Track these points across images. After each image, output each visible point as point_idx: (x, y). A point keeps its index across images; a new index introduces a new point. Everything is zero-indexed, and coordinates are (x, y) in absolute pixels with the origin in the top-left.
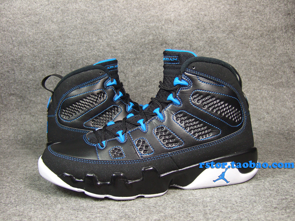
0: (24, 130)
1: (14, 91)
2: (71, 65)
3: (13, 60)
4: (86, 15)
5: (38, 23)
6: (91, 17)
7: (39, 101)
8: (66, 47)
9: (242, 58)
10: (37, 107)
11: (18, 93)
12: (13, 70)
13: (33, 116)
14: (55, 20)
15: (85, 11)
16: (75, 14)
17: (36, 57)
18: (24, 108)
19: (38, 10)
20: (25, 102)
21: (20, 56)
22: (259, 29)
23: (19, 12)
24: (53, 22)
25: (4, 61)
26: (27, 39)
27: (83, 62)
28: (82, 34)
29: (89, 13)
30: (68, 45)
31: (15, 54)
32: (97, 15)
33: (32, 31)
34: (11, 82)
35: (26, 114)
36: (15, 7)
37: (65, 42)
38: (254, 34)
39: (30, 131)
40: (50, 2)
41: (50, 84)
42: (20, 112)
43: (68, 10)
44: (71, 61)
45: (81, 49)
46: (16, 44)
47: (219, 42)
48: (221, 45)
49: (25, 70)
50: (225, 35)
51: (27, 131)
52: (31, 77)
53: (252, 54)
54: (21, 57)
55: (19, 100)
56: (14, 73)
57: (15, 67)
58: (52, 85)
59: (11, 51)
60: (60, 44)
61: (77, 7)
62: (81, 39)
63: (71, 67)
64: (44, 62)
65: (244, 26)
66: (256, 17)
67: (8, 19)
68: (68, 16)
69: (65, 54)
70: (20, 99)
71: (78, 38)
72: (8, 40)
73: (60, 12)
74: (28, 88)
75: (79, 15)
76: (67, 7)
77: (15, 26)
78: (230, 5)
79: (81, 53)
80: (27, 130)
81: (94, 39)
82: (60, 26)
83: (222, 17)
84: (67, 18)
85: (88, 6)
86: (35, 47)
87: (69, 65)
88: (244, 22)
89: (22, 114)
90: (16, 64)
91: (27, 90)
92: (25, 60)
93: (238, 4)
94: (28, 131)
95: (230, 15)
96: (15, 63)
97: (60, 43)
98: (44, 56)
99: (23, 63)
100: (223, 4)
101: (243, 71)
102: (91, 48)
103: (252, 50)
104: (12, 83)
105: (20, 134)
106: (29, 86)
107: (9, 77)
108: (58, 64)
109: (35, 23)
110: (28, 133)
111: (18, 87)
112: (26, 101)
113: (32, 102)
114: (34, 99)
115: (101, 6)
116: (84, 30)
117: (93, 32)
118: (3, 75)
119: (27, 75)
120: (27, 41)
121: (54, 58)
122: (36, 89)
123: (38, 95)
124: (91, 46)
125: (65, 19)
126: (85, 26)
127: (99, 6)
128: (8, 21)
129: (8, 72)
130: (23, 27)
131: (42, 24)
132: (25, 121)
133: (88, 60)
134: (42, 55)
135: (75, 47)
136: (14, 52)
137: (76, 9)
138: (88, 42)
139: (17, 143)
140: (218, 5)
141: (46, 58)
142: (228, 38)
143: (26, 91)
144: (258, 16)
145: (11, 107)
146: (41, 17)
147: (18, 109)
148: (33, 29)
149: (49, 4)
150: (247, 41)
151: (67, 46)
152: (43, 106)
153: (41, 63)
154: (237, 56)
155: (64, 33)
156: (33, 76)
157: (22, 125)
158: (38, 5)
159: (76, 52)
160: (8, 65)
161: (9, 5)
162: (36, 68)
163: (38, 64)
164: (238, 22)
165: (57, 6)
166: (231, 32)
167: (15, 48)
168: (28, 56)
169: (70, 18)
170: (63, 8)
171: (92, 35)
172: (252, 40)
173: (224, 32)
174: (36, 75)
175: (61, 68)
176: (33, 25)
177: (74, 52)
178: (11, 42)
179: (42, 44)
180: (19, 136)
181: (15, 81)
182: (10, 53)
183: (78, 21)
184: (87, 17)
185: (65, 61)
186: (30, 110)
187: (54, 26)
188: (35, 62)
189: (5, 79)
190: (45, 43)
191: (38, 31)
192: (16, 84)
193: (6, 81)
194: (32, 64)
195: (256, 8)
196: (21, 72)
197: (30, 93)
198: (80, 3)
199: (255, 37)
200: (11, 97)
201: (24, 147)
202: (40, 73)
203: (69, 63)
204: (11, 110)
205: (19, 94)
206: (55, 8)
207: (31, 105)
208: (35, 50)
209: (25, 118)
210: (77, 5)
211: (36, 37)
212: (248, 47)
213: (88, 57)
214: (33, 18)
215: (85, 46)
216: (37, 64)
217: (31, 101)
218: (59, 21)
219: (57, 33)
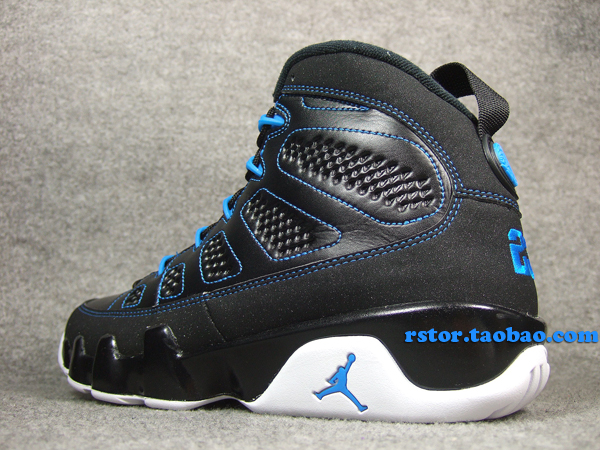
0: (32, 336)
1: (27, 232)
2: (186, 177)
3: (46, 152)
4: (238, 69)
5: (125, 74)
6: (247, 75)
7: (87, 265)
8: (181, 133)
9: (568, 193)
10: (79, 278)
11: (37, 239)
12: (42, 176)
13: (64, 302)
14: (166, 72)
15: (236, 60)
16: (212, 64)
17: (106, 149)
18: (43, 282)
19: (130, 46)
20: (48, 265)
21: (67, 144)
22: (596, 136)
23: (84, 46)
24: (159, 75)
25: (25, 152)
26: (92, 107)
27: (218, 173)
28: (223, 108)
29: (244, 65)
30: (189, 129)
31: (55, 139)
32: (263, 72)
33: (109, 89)
34: (28, 206)
35: (45, 298)
36: (77, 34)
37: (181, 123)
38: (586, 145)
39: (48, 340)
40: (159, 33)
41: (124, 220)
42: (28, 291)
43: (198, 55)
44: (188, 166)
45: (217, 142)
46: (64, 116)
47: (518, 154)
48: (523, 162)
49: (71, 180)
50: (528, 141)
51: (38, 341)
52: (82, 198)
53: (587, 185)
54: (70, 148)
55: (35, 258)
56: (41, 186)
57: (47, 170)
58: (130, 225)
59: (47, 130)
60: (169, 126)
61: (219, 51)
62: (218, 119)
63: (187, 182)
64: (124, 163)
65: (565, 127)
66: (587, 111)
67: (56, 58)
68: (197, 66)
69: (177, 149)
70: (38, 255)
71: (213, 116)
72: (45, 104)
73: (179, 55)
74: (68, 226)
75: (221, 67)
76: (196, 49)
77: (69, 76)
78: (537, 82)
79: (216, 150)
80: (41, 337)
81: (249, 122)
82: (176, 87)
83: (521, 105)
84: (194, 70)
85: (243, 50)
86: (109, 126)
87: (183, 175)
88: (566, 118)
89: (33, 297)
90: (53, 164)
91: (62, 232)
92: (77, 155)
93: (552, 83)
94: (42, 341)
95: (536, 102)
96: (52, 160)
97: (169, 122)
98: (126, 148)
99: (70, 163)
100: (523, 80)
101: (573, 222)
102: (241, 142)
103: (587, 177)
104: (29, 210)
105: (19, 347)
106: (71, 221)
107: (25, 192)
108: (157, 171)
109: (119, 73)
110: (44, 344)
111: (41, 223)
112: (52, 262)
113: (68, 266)
114: (74, 258)
115: (273, 54)
116: (228, 100)
117: (250, 108)
118: (10, 188)
119: (73, 193)
120: (92, 112)
121: (148, 155)
122: (87, 231)
123: (88, 249)
124: (240, 138)
125: (188, 73)
126: (232, 93)
127: (268, 54)
128: (54, 62)
129: (28, 180)
130: (89, 79)
131: (135, 77)
132: (38, 315)
133: (229, 170)
134: (121, 148)
135: (202, 136)
136: (54, 132)
137: (216, 53)
138: (235, 128)
139: (8, 369)
140: (513, 81)
141: (130, 153)
142: (535, 149)
143: (60, 235)
144: (592, 109)
145: (9, 277)
146: (135, 63)
147: (27, 281)
148: (111, 86)
149: (156, 37)
150: (575, 157)
151: (185, 131)
152: (96, 278)
153: (116, 166)
154: (557, 188)
155: (183, 102)
156: (87, 198)
157: (29, 324)
158: (133, 35)
159: (204, 148)
160: (31, 164)
161: (63, 27)
162: (99, 178)
163: (108, 168)
164: (554, 117)
165: (174, 44)
166: (541, 136)
167: (60, 124)
168: (88, 145)
169: (200, 71)
170: (186, 48)
171: (246, 113)
172: (584, 155)
173: (526, 134)
174: (97, 196)
175: (162, 181)
176: (112, 78)
177: (199, 148)
178: (53, 109)
179: (126, 121)
180: (14, 351)
181: (38, 205)
182: (45, 134)
183: (218, 80)
184: (238, 73)
185: (174, 166)
186: (58, 286)
187: (161, 85)
188: (100, 161)
189: (13, 199)
190: (135, 121)
191: (122, 92)
192: (39, 214)
193: (15, 204)
194: (91, 166)
195: (586, 94)
196: (60, 185)
197: (68, 241)
198: (227, 45)
199: (590, 151)
200: (16, 249)
201: (31, 378)
202: (106, 190)
203: (182, 171)
204: (7, 284)
205: (39, 242)
206: (170, 47)
207: (65, 272)
208: (108, 134)
209: (39, 308)
210: (220, 46)
211: (114, 104)
212: (577, 171)
213: (231, 162)
214: (115, 63)
215: (227, 136)
216: (104, 168)
217: (65, 262)
218: (175, 75)
219: (166, 100)
